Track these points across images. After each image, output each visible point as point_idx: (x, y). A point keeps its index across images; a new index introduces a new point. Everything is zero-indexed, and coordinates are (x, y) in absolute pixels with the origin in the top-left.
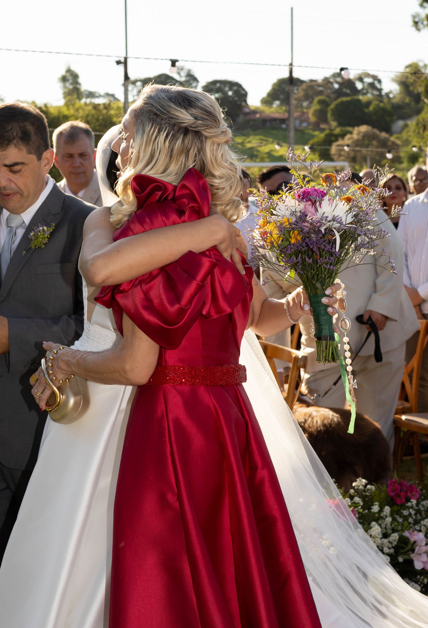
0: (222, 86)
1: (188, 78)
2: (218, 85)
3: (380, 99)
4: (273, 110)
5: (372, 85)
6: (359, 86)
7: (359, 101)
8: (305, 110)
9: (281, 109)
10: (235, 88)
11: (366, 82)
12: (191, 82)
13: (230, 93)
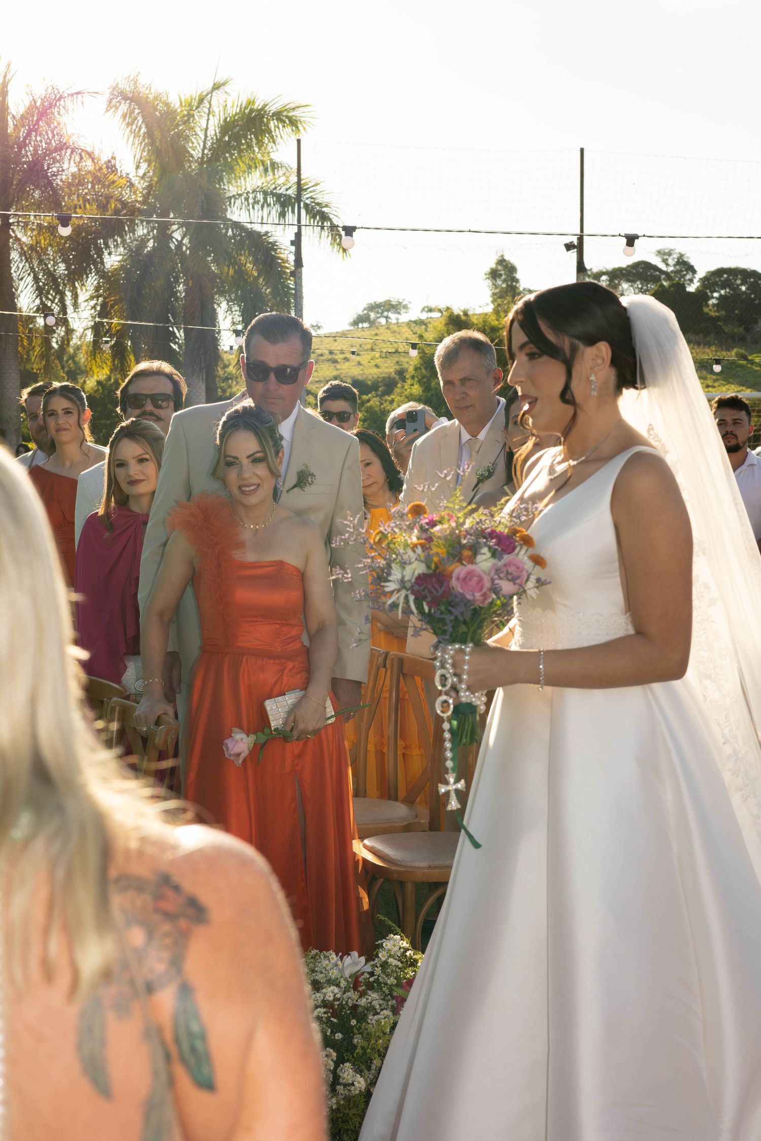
0: (732, 277)
1: (678, 268)
2: (725, 275)
10: (752, 279)
12: (685, 272)
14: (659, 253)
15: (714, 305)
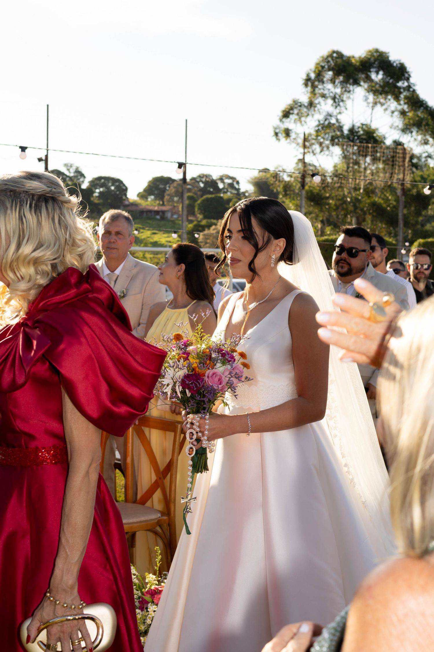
0: (106, 182)
1: (76, 174)
2: (103, 181)
3: (238, 197)
4: (148, 203)
5: (231, 185)
6: (221, 186)
7: (222, 198)
8: (175, 204)
9: (155, 203)
10: (117, 184)
11: (227, 182)
12: (79, 177)
13: (113, 188)
14: (66, 165)
15: (96, 197)
